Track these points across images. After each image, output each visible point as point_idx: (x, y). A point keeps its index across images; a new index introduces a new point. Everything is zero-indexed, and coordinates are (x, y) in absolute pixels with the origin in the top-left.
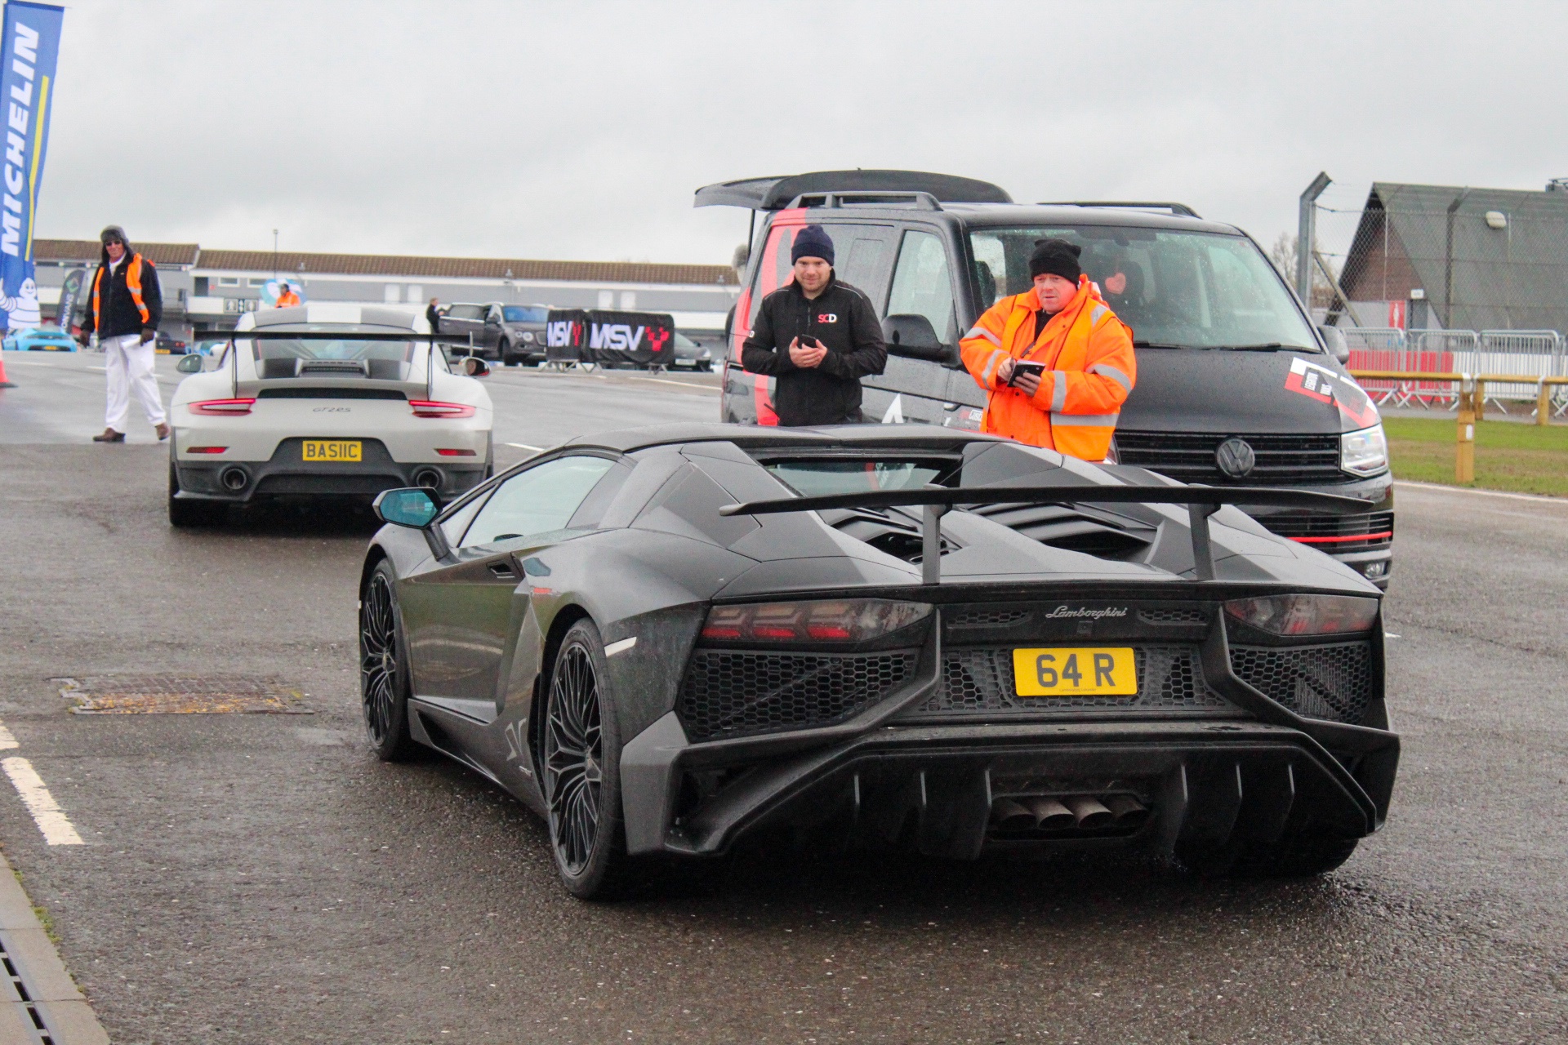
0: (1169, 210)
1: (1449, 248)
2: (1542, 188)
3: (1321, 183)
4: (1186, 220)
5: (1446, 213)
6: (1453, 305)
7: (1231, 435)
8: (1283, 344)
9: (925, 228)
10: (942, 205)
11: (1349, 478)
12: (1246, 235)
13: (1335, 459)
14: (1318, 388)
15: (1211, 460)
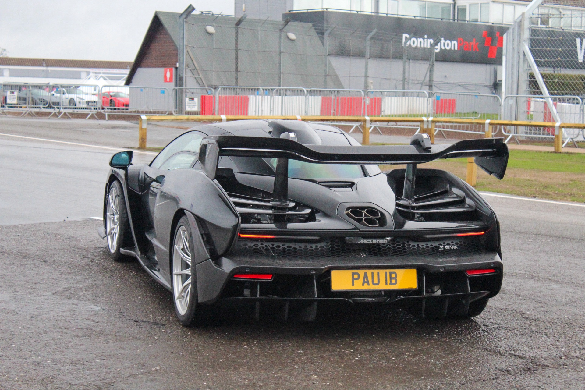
1: (237, 44)
5: (234, 26)
6: (240, 72)
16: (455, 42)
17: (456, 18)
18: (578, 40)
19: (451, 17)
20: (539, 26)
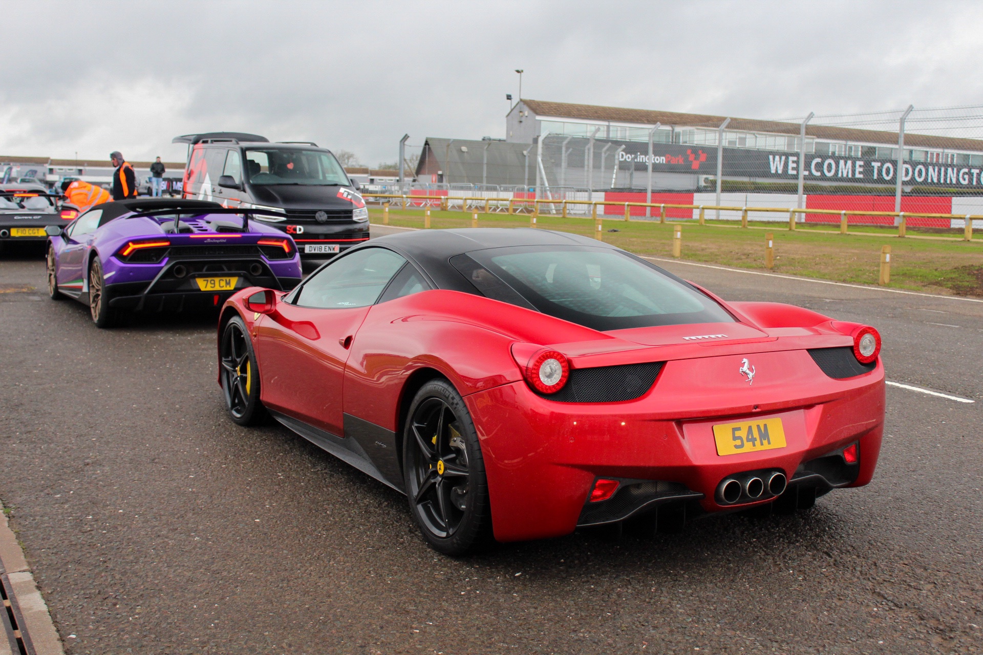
0: (309, 145)
2: (480, 139)
3: (406, 137)
4: (314, 147)
7: (320, 210)
8: (338, 183)
9: (234, 150)
10: (240, 143)
11: (356, 223)
12: (330, 152)
13: (351, 217)
14: (347, 196)
15: (314, 217)
16: (664, 158)
17: (674, 140)
18: (771, 157)
19: (671, 140)
20: (738, 146)
